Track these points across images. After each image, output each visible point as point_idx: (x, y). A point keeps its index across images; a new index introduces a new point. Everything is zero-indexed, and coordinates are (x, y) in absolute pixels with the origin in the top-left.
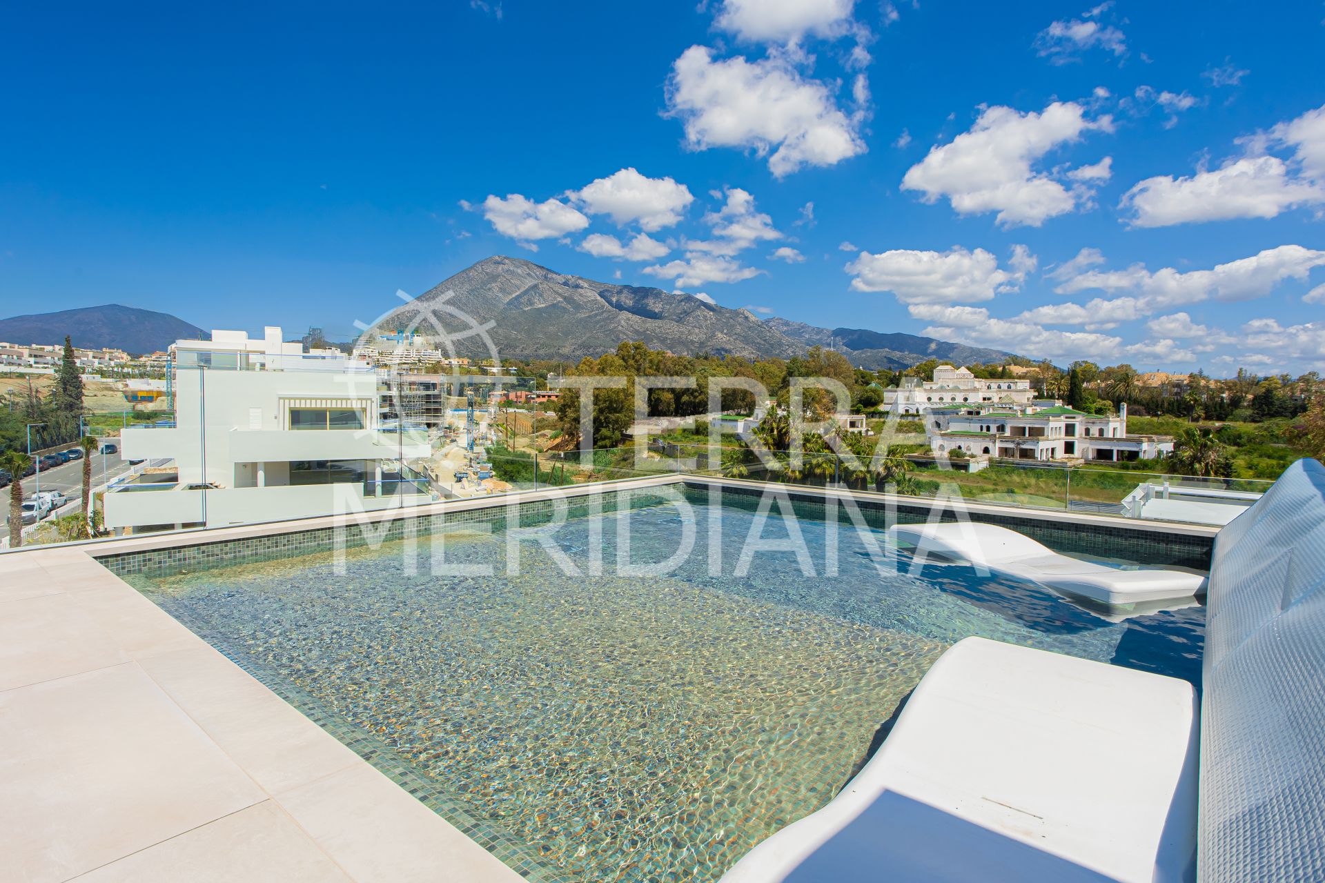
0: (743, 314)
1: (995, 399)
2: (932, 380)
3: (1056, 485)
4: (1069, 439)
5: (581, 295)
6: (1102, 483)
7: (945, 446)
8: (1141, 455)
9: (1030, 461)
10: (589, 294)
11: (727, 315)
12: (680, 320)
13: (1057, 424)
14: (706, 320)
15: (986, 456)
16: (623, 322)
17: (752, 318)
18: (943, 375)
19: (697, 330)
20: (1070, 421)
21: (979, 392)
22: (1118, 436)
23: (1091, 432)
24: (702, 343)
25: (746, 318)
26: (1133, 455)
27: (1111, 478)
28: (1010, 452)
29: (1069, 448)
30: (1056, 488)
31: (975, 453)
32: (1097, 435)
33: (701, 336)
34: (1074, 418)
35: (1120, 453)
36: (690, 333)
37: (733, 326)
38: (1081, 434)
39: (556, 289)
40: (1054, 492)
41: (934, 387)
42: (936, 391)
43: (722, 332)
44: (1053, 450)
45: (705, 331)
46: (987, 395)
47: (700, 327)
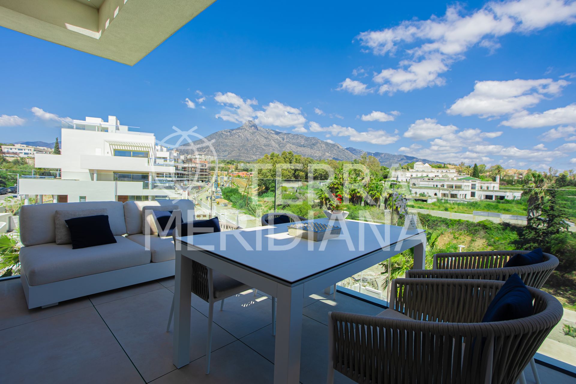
0: (337, 146)
1: (441, 176)
2: (413, 168)
3: (467, 208)
4: (473, 191)
5: (272, 137)
6: (488, 208)
7: (417, 192)
8: (506, 198)
9: (455, 199)
10: (275, 136)
11: (331, 146)
12: (311, 148)
13: (468, 184)
14: (322, 148)
15: (436, 196)
16: (288, 148)
17: (341, 147)
18: (418, 166)
19: (318, 152)
20: (474, 183)
21: (433, 173)
22: (495, 189)
23: (483, 188)
24: (320, 157)
25: (338, 147)
26: (502, 198)
27: (492, 206)
28: (446, 195)
29: (473, 194)
30: (466, 209)
31: (430, 195)
32: (486, 189)
33: (320, 154)
34: (475, 181)
35: (496, 196)
36: (315, 153)
37: (332, 150)
38: (478, 189)
39: (262, 134)
40: (466, 211)
41: (414, 171)
42: (415, 172)
43: (328, 153)
44: (465, 195)
45: (321, 152)
46: (437, 174)
47: (319, 150)
